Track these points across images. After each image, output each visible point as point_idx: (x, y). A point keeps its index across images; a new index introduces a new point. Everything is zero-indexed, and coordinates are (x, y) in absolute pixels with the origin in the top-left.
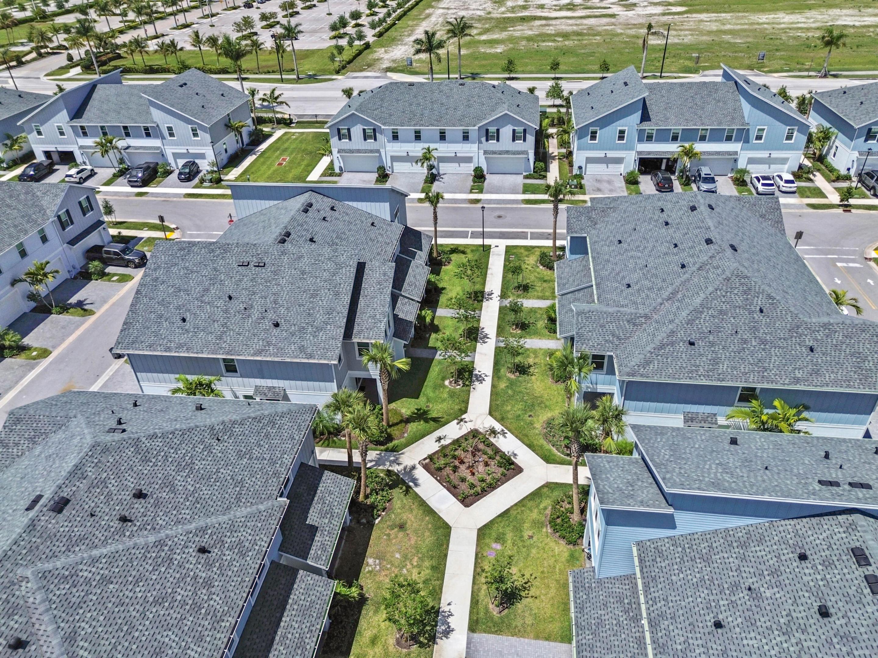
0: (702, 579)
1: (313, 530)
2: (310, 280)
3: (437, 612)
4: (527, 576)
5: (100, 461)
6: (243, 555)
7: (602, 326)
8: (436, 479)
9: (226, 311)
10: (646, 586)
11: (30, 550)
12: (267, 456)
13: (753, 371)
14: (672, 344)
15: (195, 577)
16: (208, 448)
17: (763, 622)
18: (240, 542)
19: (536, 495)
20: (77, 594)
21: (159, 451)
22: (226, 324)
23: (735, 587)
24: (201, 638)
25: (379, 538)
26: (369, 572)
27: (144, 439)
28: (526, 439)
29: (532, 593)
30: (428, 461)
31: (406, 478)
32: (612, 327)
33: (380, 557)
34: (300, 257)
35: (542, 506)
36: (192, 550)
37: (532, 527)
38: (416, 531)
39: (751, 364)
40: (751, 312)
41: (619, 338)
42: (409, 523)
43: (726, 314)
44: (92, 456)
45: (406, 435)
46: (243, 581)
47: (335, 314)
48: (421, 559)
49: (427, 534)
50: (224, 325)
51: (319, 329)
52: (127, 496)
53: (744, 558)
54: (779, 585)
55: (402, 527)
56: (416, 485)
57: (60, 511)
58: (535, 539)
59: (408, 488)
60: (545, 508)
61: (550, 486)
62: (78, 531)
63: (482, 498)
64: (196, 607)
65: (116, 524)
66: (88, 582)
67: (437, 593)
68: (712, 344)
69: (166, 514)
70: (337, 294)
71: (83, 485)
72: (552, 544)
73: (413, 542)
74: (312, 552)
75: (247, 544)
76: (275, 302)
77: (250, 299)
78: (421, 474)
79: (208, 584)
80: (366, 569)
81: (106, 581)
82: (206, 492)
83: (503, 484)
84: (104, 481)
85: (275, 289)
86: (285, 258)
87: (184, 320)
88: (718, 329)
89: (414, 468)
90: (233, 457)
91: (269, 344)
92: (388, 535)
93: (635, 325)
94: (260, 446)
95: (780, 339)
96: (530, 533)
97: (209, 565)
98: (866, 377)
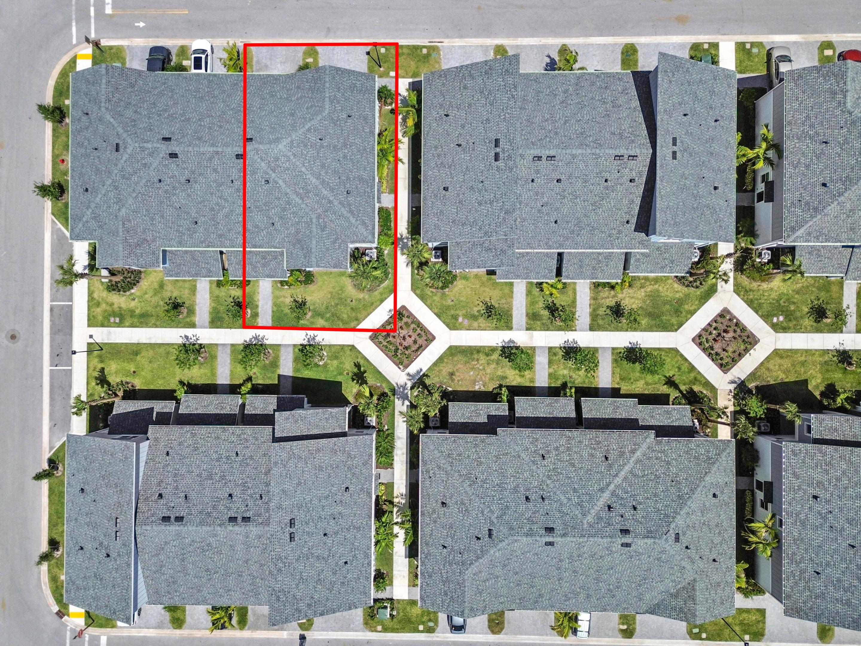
0: (533, 224)
1: (489, 417)
2: (307, 476)
3: (504, 347)
4: (478, 302)
5: (519, 528)
6: (537, 440)
7: (328, 249)
8: (415, 359)
9: (336, 533)
10: (531, 248)
11: (575, 528)
12: (474, 450)
13: (367, 158)
14: (349, 205)
15: (556, 455)
16: (484, 481)
17: (558, 205)
18: (531, 443)
19: (422, 297)
20: (584, 498)
21: (499, 504)
22: (347, 529)
23: (539, 211)
24: (580, 442)
25: (462, 386)
26: (484, 387)
27: (495, 515)
28: (375, 304)
29: (488, 300)
30: (401, 367)
31: (417, 378)
32: (328, 242)
33: (474, 382)
34: (284, 491)
35: (431, 294)
36: (545, 462)
37: (445, 300)
38: (455, 366)
39: (362, 157)
40: (322, 146)
41: (337, 239)
42: (448, 370)
43: (324, 164)
44: (518, 533)
45: (379, 384)
46: (549, 435)
47: (336, 447)
48: (473, 360)
49: (456, 359)
50: (348, 530)
51: (349, 456)
52: (531, 505)
53: (527, 205)
54: (543, 194)
55: (452, 374)
56: (421, 370)
57: (553, 528)
58: (453, 298)
59: (424, 375)
60: (432, 292)
61: (414, 288)
62: (558, 515)
63: (428, 330)
64: (568, 449)
65: (546, 502)
66: (579, 497)
67: (493, 349)
68: (348, 178)
69: (531, 483)
70: (318, 450)
71: (535, 527)
72: (456, 289)
73: (461, 366)
74: (502, 414)
75: (531, 440)
76: (327, 497)
77: (325, 518)
78: (413, 369)
79: (557, 449)
80: (483, 389)
81: (575, 491)
82: (510, 471)
83: (415, 317)
84: (528, 519)
85: (315, 502)
86: (285, 504)
87: (346, 563)
88: (335, 172)
89: (408, 374)
90: (484, 467)
91: (362, 489)
92: (458, 381)
93: (325, 227)
94: (468, 456)
95: (342, 133)
96: (449, 301)
97: (548, 452)
98: (367, 89)
